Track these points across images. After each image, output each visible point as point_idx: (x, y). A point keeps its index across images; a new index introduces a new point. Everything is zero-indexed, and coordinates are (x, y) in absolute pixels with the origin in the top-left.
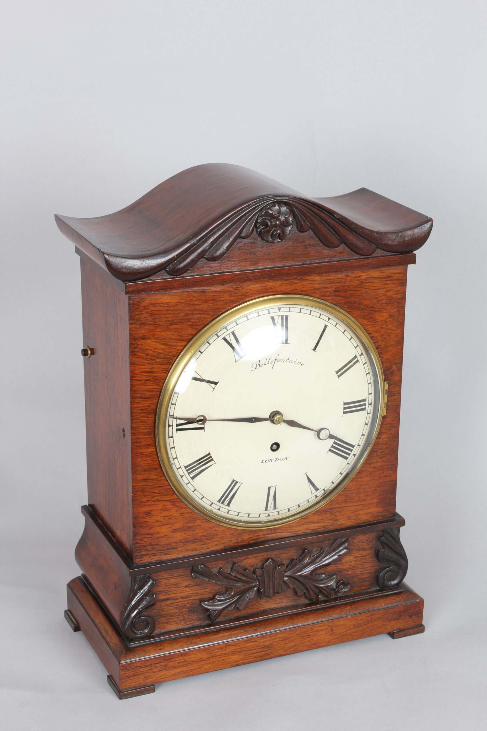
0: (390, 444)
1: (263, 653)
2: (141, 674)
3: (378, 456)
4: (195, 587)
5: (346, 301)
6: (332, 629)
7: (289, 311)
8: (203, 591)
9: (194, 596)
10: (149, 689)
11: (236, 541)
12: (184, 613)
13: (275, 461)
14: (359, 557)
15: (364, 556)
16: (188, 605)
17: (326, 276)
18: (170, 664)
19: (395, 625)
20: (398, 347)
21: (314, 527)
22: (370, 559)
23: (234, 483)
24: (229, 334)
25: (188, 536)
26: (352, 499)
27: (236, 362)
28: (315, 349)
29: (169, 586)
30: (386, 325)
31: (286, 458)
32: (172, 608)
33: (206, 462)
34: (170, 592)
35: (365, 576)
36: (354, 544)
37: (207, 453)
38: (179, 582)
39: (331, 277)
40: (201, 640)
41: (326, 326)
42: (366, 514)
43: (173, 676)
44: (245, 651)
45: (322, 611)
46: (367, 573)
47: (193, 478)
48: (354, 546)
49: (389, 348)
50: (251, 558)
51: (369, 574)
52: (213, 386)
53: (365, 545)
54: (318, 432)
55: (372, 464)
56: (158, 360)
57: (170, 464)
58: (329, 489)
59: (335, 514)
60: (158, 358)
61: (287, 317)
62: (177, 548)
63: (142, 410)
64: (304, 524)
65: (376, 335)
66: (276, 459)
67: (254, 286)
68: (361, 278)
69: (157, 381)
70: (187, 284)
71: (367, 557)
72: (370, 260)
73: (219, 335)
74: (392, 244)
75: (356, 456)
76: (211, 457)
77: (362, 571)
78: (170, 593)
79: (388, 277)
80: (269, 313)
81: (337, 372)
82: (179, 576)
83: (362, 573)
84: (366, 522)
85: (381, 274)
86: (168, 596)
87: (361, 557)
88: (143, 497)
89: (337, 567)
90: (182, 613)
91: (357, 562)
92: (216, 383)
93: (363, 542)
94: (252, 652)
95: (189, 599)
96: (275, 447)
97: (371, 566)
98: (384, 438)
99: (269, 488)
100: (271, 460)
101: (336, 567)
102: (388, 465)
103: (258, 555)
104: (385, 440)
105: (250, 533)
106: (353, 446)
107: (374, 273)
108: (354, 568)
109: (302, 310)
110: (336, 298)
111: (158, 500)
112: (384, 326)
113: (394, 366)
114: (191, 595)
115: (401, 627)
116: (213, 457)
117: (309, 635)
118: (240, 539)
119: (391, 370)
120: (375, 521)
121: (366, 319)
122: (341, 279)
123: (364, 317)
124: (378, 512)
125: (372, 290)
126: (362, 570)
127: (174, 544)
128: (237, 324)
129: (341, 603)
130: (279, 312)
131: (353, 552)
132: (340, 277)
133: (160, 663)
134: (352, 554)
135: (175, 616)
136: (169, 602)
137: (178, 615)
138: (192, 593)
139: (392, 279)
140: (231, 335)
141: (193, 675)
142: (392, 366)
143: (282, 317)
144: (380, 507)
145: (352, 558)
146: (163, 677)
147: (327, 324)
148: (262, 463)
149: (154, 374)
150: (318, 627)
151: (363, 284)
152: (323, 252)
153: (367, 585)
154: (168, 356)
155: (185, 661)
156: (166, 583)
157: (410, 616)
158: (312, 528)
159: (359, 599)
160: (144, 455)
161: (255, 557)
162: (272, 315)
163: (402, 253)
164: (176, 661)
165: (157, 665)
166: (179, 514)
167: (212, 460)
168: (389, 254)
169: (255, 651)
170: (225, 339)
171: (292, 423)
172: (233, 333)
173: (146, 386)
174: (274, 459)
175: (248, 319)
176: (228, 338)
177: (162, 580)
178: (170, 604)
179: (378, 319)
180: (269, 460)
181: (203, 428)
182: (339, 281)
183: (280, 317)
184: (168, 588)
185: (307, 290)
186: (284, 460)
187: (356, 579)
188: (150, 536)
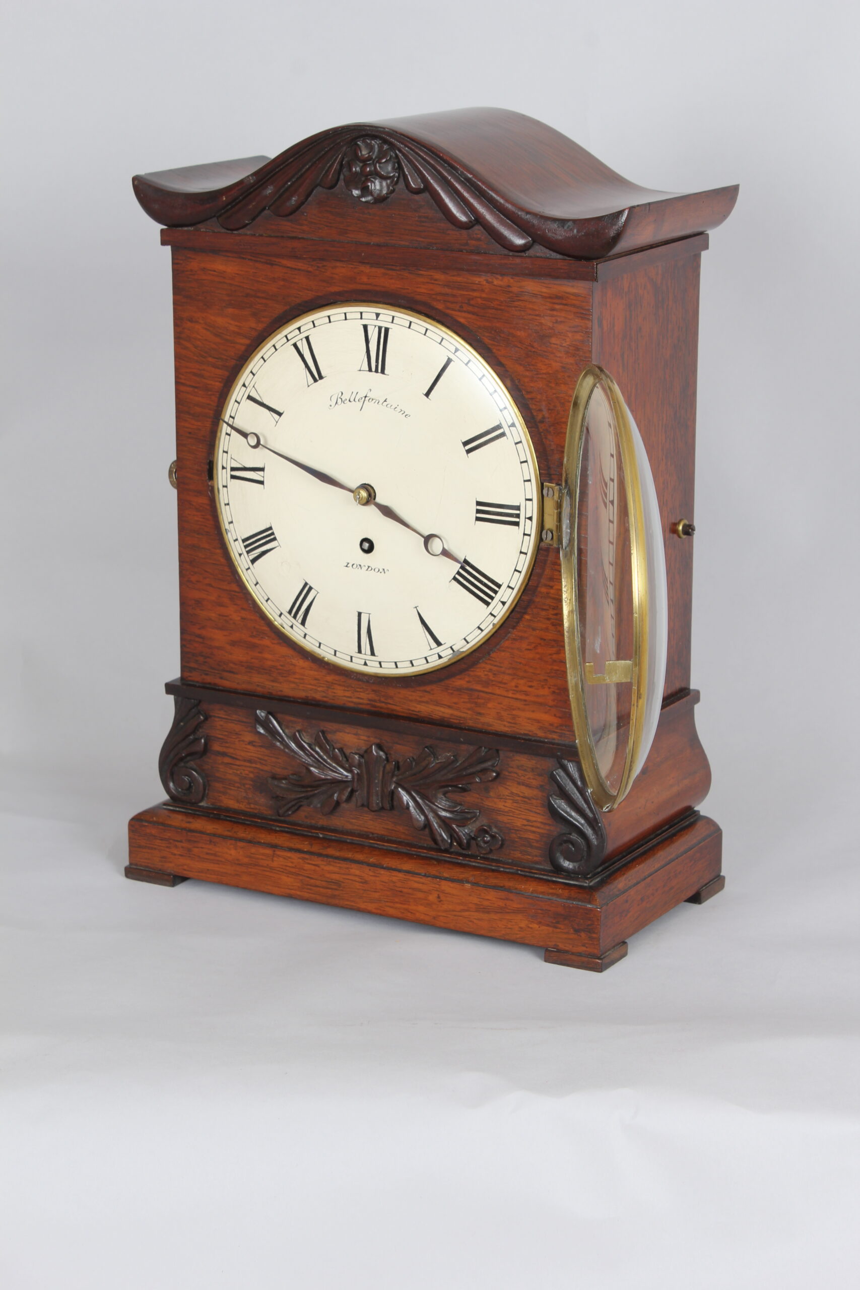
2: (155, 849)
3: (548, 619)
4: (263, 750)
5: (487, 324)
7: (392, 322)
8: (274, 760)
9: (260, 763)
11: (325, 695)
12: (247, 786)
13: (367, 570)
14: (519, 796)
15: (529, 799)
16: (251, 775)
17: (454, 276)
18: (196, 850)
19: (549, 937)
21: (443, 713)
22: (539, 808)
23: (307, 589)
24: (302, 339)
25: (252, 658)
26: (505, 684)
27: (308, 386)
28: (427, 394)
29: (226, 733)
30: (557, 384)
31: (384, 570)
32: (231, 771)
33: (267, 539)
34: (227, 743)
35: (531, 837)
36: (510, 769)
37: (268, 526)
38: (240, 731)
39: (459, 279)
41: (449, 361)
42: (529, 719)
43: (199, 872)
44: (302, 875)
46: (534, 832)
47: (253, 561)
48: (510, 772)
50: (348, 733)
51: (538, 836)
52: (276, 417)
53: (529, 778)
54: (428, 539)
55: (538, 631)
56: (210, 359)
58: (462, 650)
59: (476, 700)
61: (387, 330)
62: (236, 673)
63: (190, 433)
64: (427, 702)
65: (539, 397)
66: (369, 567)
68: (510, 289)
69: (210, 393)
71: (534, 801)
72: (518, 261)
73: (288, 339)
74: (554, 237)
75: (507, 605)
76: (273, 534)
77: (525, 825)
78: (227, 745)
79: (557, 297)
80: (361, 318)
81: (465, 444)
82: (239, 721)
83: (525, 828)
84: (530, 735)
85: (544, 290)
86: (225, 750)
87: (522, 797)
88: (192, 573)
89: (482, 799)
90: (244, 785)
91: (515, 804)
92: (280, 414)
93: (525, 770)
95: (254, 765)
96: (366, 545)
97: (542, 823)
99: (360, 614)
100: (360, 565)
101: (479, 800)
103: (359, 731)
105: (346, 689)
106: (499, 586)
107: (531, 286)
108: (511, 814)
109: (412, 324)
110: (470, 316)
111: (210, 585)
112: (553, 385)
114: (256, 759)
115: (561, 946)
116: (277, 535)
120: (546, 738)
121: (521, 365)
122: (479, 286)
123: (517, 360)
124: (551, 725)
125: (530, 315)
126: (525, 823)
127: (232, 665)
128: (314, 326)
130: (377, 319)
131: (508, 784)
132: (477, 282)
133: (181, 842)
134: (508, 787)
135: (234, 787)
136: (227, 760)
137: (238, 787)
138: (258, 758)
139: (564, 302)
140: (304, 340)
143: (380, 328)
144: (555, 715)
145: (507, 794)
146: (185, 867)
147: (452, 356)
148: (347, 566)
150: (415, 882)
151: (514, 301)
152: (448, 233)
153: (536, 856)
155: (215, 855)
156: (221, 726)
157: (577, 931)
158: (441, 714)
159: (508, 870)
161: (356, 734)
162: (364, 322)
163: (578, 258)
164: (202, 848)
165: (178, 844)
166: (239, 618)
167: (275, 539)
168: (559, 256)
170: (295, 345)
171: (387, 512)
172: (307, 338)
174: (365, 566)
175: (330, 322)
176: (299, 345)
177: (217, 719)
178: (228, 763)
179: (541, 369)
180: (358, 566)
181: (262, 483)
182: (475, 288)
183: (377, 329)
184: (225, 735)
185: (425, 293)
186: (381, 572)
187: (514, 835)
188: (201, 640)
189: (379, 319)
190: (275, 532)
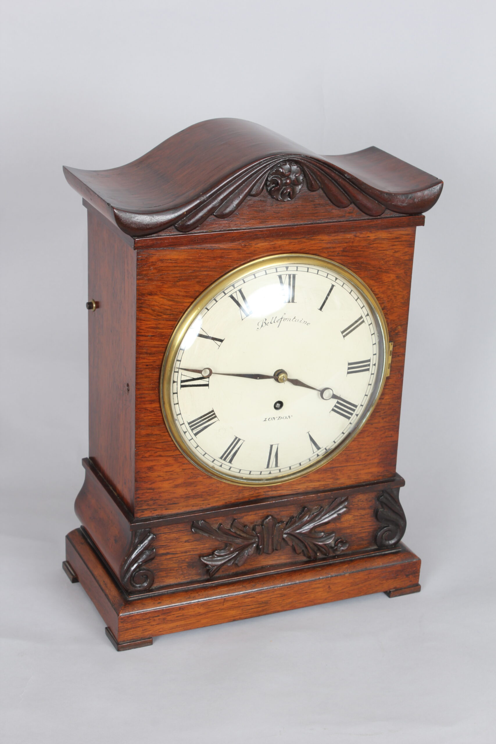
0: (392, 405)
1: (260, 609)
2: (139, 627)
3: (380, 416)
4: (195, 542)
5: (354, 261)
6: (329, 587)
7: (297, 270)
8: (202, 546)
9: (193, 551)
10: (147, 641)
11: (237, 498)
12: (183, 567)
13: (278, 419)
14: (358, 516)
15: (363, 516)
16: (187, 560)
17: (334, 236)
18: (169, 618)
19: (392, 584)
20: (404, 308)
21: (315, 485)
22: (369, 519)
23: (237, 440)
24: (236, 292)
25: (189, 491)
26: (354, 458)
27: (242, 320)
28: (321, 309)
29: (169, 541)
30: (393, 287)
31: (289, 416)
32: (172, 562)
33: (209, 418)
34: (170, 546)
35: (363, 535)
36: (354, 504)
37: (211, 410)
38: (179, 537)
39: (339, 237)
40: (199, 595)
41: (333, 286)
42: (366, 473)
43: (171, 629)
44: (242, 606)
45: (320, 569)
46: (365, 532)
47: (196, 434)
48: (353, 505)
49: (395, 309)
50: (251, 515)
51: (367, 533)
52: (219, 343)
53: (364, 505)
54: (322, 392)
55: (374, 425)
56: (165, 316)
57: (174, 420)
58: (331, 448)
59: (336, 473)
60: (165, 314)
61: (294, 276)
62: (178, 503)
63: (147, 365)
64: (304, 483)
65: (382, 296)
66: (279, 417)
67: (262, 244)
68: (369, 238)
69: (163, 337)
70: (195, 241)
71: (366, 516)
72: (379, 221)
73: (226, 293)
74: (402, 205)
75: (359, 416)
76: (214, 414)
77: (360, 530)
78: (169, 548)
79: (397, 238)
80: (277, 272)
81: (342, 332)
82: (179, 531)
83: (360, 532)
84: (367, 482)
85: (389, 235)
86: (168, 551)
87: (360, 516)
88: (146, 452)
90: (181, 567)
91: (356, 521)
92: (221, 341)
93: (363, 501)
94: (249, 607)
95: (188, 554)
96: (278, 405)
97: (369, 526)
98: (386, 399)
99: (272, 446)
100: (274, 418)
101: (335, 526)
102: (389, 426)
103: (258, 512)
104: (387, 400)
105: (251, 490)
106: (356, 406)
107: (383, 234)
108: (353, 527)
109: (309, 269)
110: (343, 258)
111: (160, 456)
112: (390, 287)
113: (399, 327)
114: (191, 549)
115: (398, 586)
116: (217, 414)
117: (306, 592)
118: (241, 496)
119: (396, 331)
120: (375, 480)
121: (373, 280)
122: (350, 239)
123: (371, 278)
124: (378, 472)
125: (380, 251)
126: (360, 529)
127: (175, 500)
128: (244, 282)
129: (339, 561)
130: (287, 270)
131: (352, 511)
132: (349, 238)
133: (158, 616)
134: (352, 513)
135: (174, 570)
136: (168, 557)
137: (177, 570)
138: (191, 548)
139: (400, 240)
140: (238, 292)
141: (190, 629)
142: (397, 327)
143: (290, 276)
144: (381, 467)
145: (351, 517)
146: (161, 630)
147: (334, 283)
148: (265, 421)
149: (160, 330)
150: (315, 584)
151: (371, 245)
152: (332, 212)
153: (366, 544)
154: (174, 313)
155: (183, 615)
156: (166, 537)
157: (407, 576)
158: (313, 486)
159: (357, 558)
160: (148, 410)
161: (255, 514)
162: (279, 274)
163: (411, 214)
164: (174, 614)
165: (155, 618)
166: (181, 470)
167: (216, 417)
168: (397, 215)
169: (253, 607)
170: (232, 297)
171: (296, 382)
172: (240, 291)
173: (152, 341)
174: (277, 417)
175: (255, 278)
176: (234, 296)
177: (162, 535)
178: (170, 558)
179: (385, 280)
180: (273, 418)
181: (207, 385)
182: (347, 241)
183: (288, 276)
184: (168, 542)
185: (315, 249)
186: (287, 418)
187: (354, 538)
188: (151, 491)
189: (288, 270)
190: (215, 413)
